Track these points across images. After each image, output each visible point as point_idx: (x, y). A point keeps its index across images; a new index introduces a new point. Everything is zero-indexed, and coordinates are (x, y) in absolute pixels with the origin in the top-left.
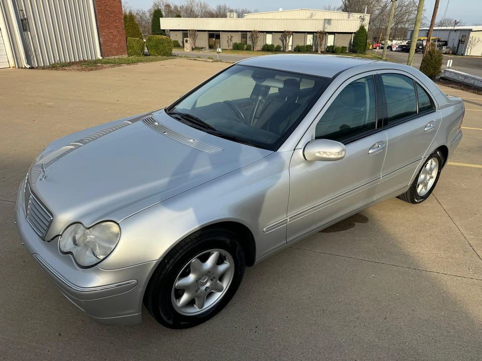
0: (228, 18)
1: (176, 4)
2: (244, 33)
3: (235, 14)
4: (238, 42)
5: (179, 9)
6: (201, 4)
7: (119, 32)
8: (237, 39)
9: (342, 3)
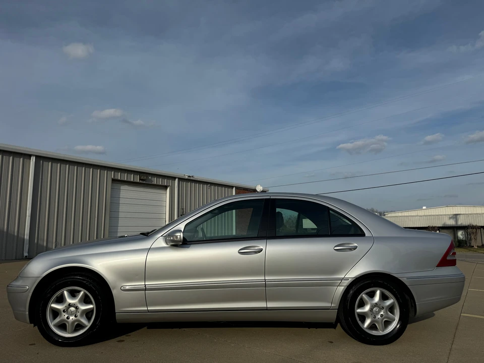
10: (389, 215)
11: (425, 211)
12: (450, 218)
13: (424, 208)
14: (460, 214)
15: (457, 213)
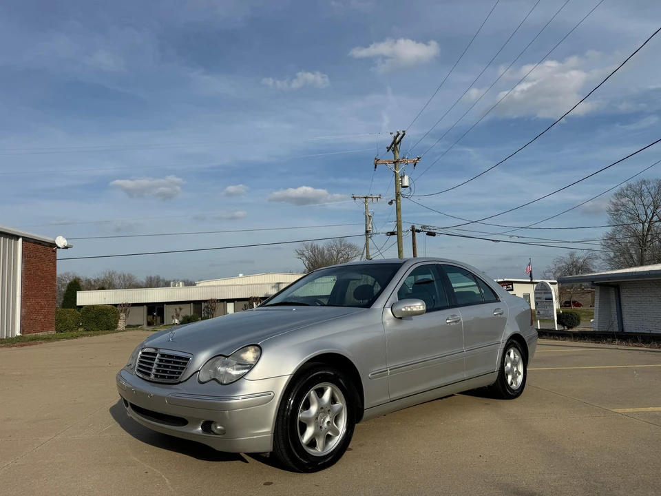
0: (172, 287)
1: (88, 278)
2: (197, 303)
3: (181, 283)
4: (189, 315)
5: (93, 283)
6: (124, 276)
7: (48, 301)
8: (188, 311)
9: (305, 268)
10: (200, 285)
11: (242, 280)
12: (273, 287)
13: (241, 275)
14: (282, 283)
15: (278, 282)
